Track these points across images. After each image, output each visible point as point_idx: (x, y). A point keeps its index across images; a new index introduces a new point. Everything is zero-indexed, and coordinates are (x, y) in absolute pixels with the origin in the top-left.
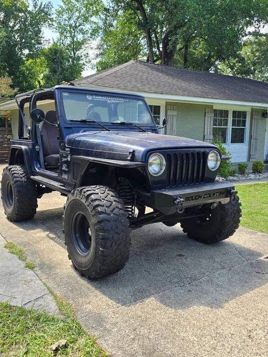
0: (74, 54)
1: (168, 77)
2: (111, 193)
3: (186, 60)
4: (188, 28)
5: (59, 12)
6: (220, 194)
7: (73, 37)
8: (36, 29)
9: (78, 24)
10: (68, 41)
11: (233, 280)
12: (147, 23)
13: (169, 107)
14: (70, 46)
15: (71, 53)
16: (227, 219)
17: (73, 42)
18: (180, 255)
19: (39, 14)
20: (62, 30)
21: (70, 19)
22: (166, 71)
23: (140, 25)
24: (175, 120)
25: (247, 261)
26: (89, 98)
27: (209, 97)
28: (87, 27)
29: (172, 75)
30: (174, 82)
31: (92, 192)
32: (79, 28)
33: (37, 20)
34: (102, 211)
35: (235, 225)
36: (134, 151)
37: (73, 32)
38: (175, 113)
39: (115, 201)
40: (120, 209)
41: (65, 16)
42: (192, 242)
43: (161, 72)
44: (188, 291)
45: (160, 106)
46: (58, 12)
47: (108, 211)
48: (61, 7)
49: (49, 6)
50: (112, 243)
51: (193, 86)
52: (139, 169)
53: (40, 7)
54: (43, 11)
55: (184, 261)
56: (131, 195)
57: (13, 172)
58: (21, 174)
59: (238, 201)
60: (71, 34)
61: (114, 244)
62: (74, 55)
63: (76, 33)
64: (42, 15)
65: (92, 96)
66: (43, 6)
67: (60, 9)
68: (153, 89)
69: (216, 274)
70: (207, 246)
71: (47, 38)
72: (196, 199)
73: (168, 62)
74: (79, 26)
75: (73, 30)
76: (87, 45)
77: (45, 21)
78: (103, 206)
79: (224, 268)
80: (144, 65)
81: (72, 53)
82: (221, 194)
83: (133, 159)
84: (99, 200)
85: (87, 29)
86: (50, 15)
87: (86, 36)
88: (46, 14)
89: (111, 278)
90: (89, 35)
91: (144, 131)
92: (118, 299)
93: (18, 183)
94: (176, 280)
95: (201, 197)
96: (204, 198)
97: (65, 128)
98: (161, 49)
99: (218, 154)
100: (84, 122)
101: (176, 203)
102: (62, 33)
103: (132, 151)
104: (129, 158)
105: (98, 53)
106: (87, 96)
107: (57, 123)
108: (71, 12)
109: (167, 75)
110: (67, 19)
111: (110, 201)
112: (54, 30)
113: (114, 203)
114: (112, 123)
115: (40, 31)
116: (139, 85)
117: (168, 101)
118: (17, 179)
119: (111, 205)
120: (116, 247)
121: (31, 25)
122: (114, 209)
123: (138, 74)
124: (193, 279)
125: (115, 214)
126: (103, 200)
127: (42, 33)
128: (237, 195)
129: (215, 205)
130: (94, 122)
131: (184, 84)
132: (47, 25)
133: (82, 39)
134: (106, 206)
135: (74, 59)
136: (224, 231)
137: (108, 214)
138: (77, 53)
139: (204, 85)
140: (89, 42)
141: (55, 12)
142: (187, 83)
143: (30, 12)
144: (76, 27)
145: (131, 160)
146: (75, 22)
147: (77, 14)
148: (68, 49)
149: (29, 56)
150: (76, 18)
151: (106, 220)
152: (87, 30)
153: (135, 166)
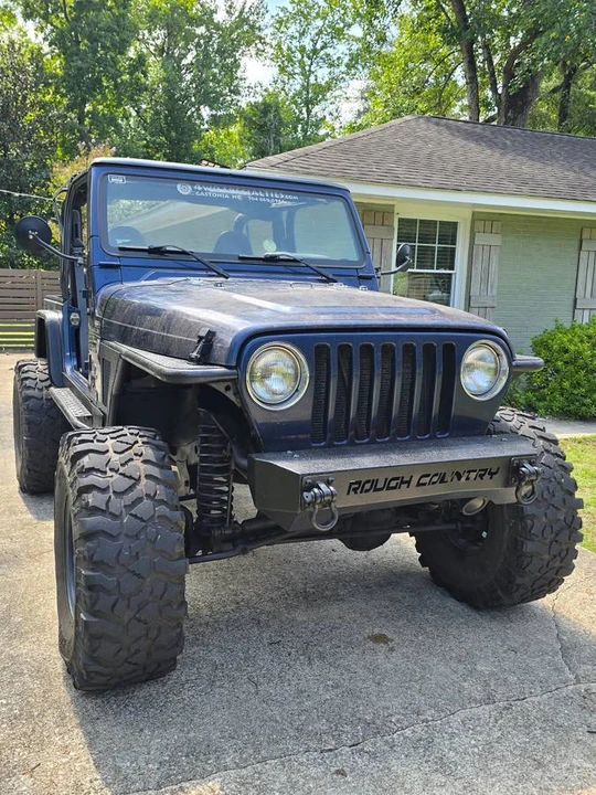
0: (309, 112)
1: (489, 152)
2: (149, 453)
3: (563, 115)
4: (562, 32)
5: (280, 22)
6: (481, 476)
7: (306, 75)
8: (229, 61)
9: (318, 46)
10: (296, 84)
11: (500, 749)
12: (467, 27)
13: (479, 225)
14: (299, 94)
15: (301, 112)
16: (529, 547)
17: (306, 88)
18: (379, 639)
19: (237, 28)
20: (284, 61)
21: (302, 34)
22: (491, 136)
23: (449, 35)
24: (495, 258)
25: (578, 682)
26: (184, 189)
27: (590, 198)
28: (340, 50)
29: (504, 147)
30: (503, 163)
31: (95, 446)
32: (322, 53)
33: (233, 40)
34: (97, 505)
35: (557, 564)
36: (211, 334)
37: (309, 62)
38: (495, 240)
39: (147, 476)
40: (161, 502)
41: (293, 29)
42: (436, 598)
43: (477, 141)
44: (338, 772)
45: (456, 223)
46: (278, 22)
47: (117, 505)
48: (284, 9)
49: (260, 10)
50: (117, 601)
51: (553, 173)
52: (220, 387)
53: (241, 13)
54: (246, 21)
55: (381, 657)
56: (221, 460)
57: (25, 375)
58: (41, 381)
59: (572, 494)
60: (303, 68)
61: (121, 604)
62: (308, 114)
63: (314, 65)
64: (244, 31)
65: (192, 185)
66: (246, 10)
67: (281, 15)
68: (437, 179)
69: (456, 720)
70: (473, 614)
71: (251, 81)
72: (389, 488)
73: (515, 119)
74: (322, 48)
75: (309, 58)
76: (338, 93)
77: (248, 44)
78: (104, 490)
79: (490, 700)
80: (437, 124)
81: (304, 110)
82: (487, 477)
83: (205, 358)
84: (98, 470)
85: (338, 55)
86: (260, 29)
87: (337, 71)
88: (252, 27)
89: (142, 692)
90: (343, 68)
91: (328, 281)
92: (118, 770)
93: (31, 403)
94: (322, 725)
95: (409, 482)
96: (419, 484)
97: (102, 266)
98: (500, 91)
99: (502, 352)
100: (157, 251)
101: (308, 500)
102: (282, 70)
103: (203, 334)
104: (194, 354)
105: (362, 110)
106: (179, 186)
107: (81, 255)
108: (306, 19)
109: (490, 147)
110: (297, 35)
111: (130, 477)
112: (268, 62)
113: (144, 481)
114: (240, 258)
115: (236, 64)
116: (400, 171)
117: (476, 210)
118: (30, 392)
119: (131, 488)
120: (130, 614)
121: (220, 52)
122: (139, 500)
123: (410, 144)
124: (376, 729)
125: (135, 516)
126: (109, 473)
127: (241, 69)
128: (572, 475)
129: (478, 504)
130: (184, 253)
131: (528, 168)
132: (253, 51)
133: (327, 79)
134: (114, 492)
135: (307, 124)
136: (519, 581)
137: (114, 516)
138: (314, 111)
139: (587, 169)
140: (342, 85)
141: (272, 22)
142: (539, 165)
143: (218, 27)
144: (315, 51)
145: (198, 361)
146: (312, 40)
147: (319, 23)
148: (295, 103)
149: (215, 121)
150: (316, 31)
151: (103, 531)
152: (339, 58)
153: (206, 380)
